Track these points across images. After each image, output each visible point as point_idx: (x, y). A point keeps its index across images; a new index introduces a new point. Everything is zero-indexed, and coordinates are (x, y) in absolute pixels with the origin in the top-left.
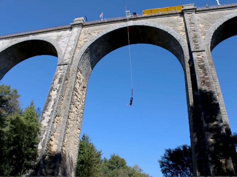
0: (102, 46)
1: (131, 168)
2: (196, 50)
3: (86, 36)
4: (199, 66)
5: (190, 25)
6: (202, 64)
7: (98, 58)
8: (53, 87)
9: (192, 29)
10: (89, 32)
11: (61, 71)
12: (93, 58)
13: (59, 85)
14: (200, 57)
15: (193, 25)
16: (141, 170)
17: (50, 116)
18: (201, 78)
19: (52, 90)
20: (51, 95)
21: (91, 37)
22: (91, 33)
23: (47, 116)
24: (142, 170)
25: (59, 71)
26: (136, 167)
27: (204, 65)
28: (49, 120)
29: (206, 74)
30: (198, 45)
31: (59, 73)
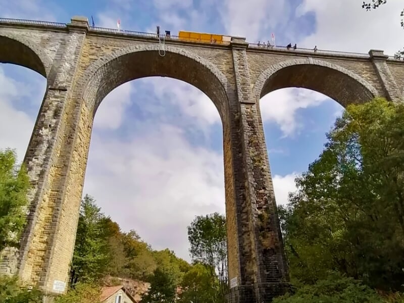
0: (118, 71)
1: (125, 234)
2: (245, 101)
3: (93, 51)
4: (247, 121)
5: (239, 66)
6: (251, 119)
7: (109, 88)
8: (43, 121)
9: (241, 72)
10: (98, 46)
11: (56, 100)
12: (103, 87)
13: (54, 121)
14: (249, 110)
15: (242, 67)
16: (138, 237)
17: (41, 166)
18: (249, 137)
19: (42, 127)
20: (42, 134)
21: (101, 54)
22: (102, 48)
23: (37, 166)
24: (140, 238)
25: (51, 99)
26: (133, 233)
27: (253, 122)
28: (41, 173)
29: (255, 133)
30: (246, 95)
31: (52, 101)
